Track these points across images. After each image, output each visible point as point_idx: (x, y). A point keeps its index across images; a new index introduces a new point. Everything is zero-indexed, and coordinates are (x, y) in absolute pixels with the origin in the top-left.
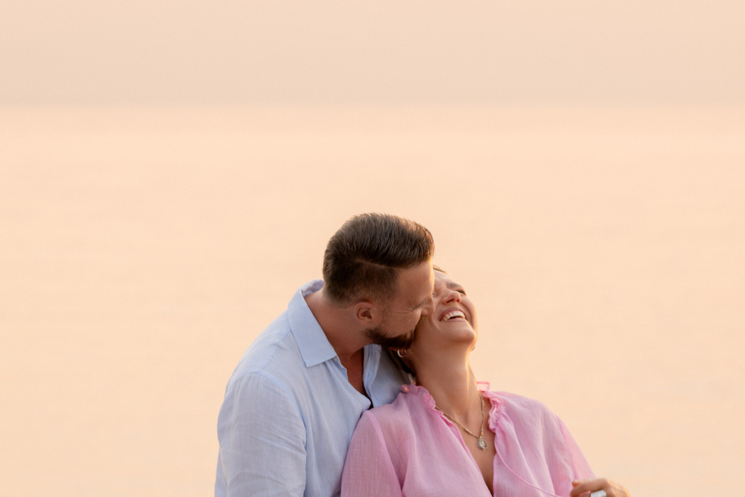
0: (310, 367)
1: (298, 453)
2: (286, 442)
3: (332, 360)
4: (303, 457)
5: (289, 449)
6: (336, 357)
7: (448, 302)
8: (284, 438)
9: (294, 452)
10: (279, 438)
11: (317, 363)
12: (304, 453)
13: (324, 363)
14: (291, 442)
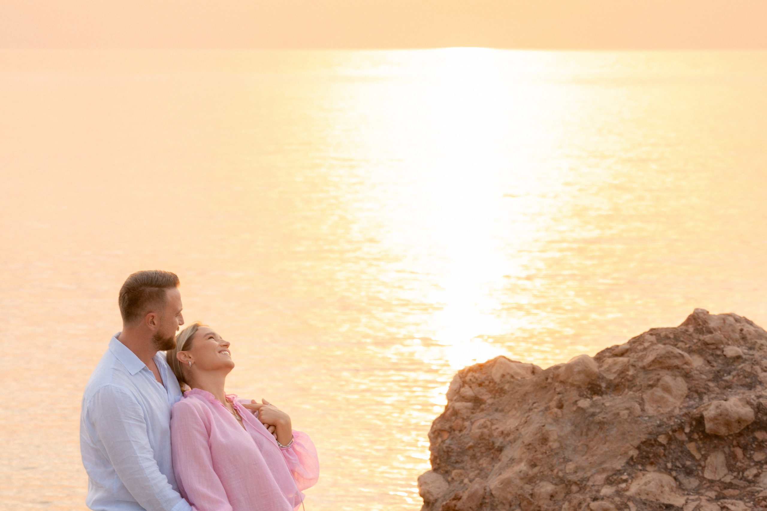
0: (134, 375)
1: (142, 424)
2: (134, 419)
3: (143, 369)
4: (145, 426)
5: (137, 423)
6: (145, 367)
7: (224, 346)
8: (133, 417)
9: (139, 424)
10: (131, 418)
11: (136, 372)
12: (144, 423)
13: (140, 371)
14: (136, 418)
